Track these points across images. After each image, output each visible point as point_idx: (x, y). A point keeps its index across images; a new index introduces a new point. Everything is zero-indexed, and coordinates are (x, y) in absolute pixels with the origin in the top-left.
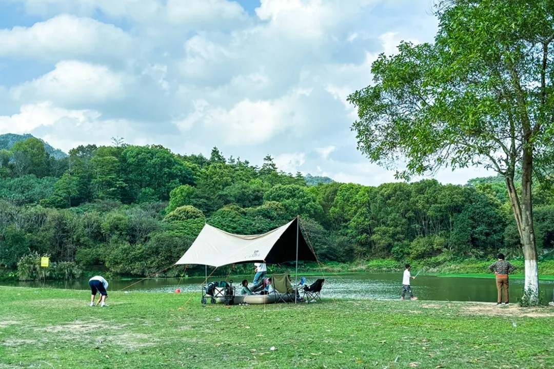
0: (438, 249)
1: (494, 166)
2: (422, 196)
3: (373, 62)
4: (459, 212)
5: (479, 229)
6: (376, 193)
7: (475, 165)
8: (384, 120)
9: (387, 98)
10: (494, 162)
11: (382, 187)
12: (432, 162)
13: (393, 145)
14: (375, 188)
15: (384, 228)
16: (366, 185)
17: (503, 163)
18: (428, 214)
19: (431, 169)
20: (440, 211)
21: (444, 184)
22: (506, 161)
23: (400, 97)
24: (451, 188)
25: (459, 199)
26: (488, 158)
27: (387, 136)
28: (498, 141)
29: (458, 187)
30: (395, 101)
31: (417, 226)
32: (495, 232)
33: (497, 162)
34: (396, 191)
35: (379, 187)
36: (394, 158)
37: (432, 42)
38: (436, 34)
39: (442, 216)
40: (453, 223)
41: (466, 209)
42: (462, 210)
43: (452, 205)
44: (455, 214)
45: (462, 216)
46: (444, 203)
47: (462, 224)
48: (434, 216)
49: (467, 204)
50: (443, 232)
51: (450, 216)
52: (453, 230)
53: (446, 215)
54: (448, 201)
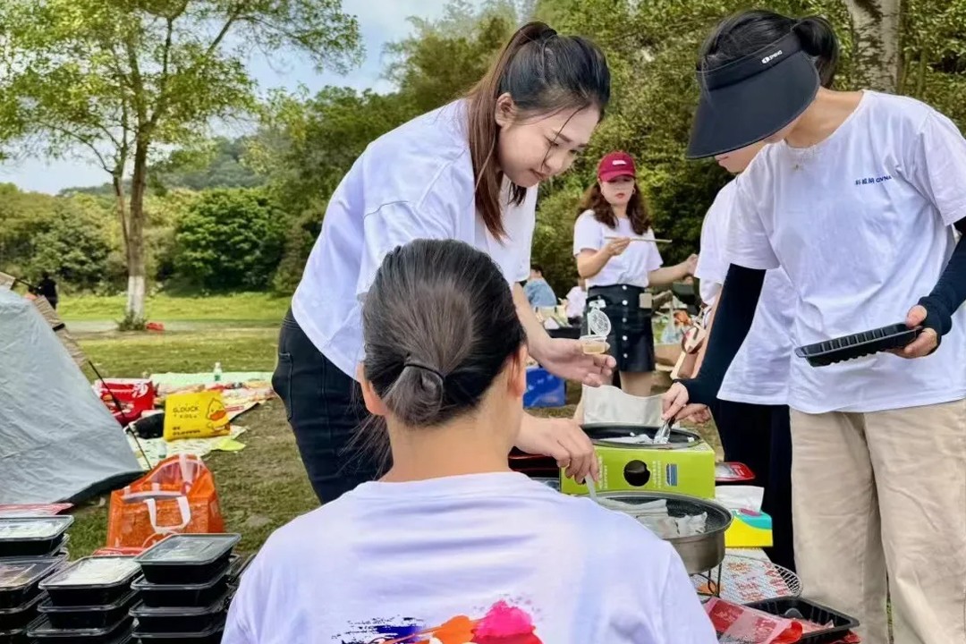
4: (46, 230)
5: (72, 255)
7: (75, 159)
10: (100, 157)
12: (17, 149)
17: (112, 160)
19: (15, 158)
20: (18, 229)
21: (26, 191)
22: (115, 158)
24: (36, 197)
25: (47, 215)
26: (93, 151)
28: (105, 128)
29: (45, 197)
32: (95, 260)
33: (102, 157)
39: (21, 235)
40: (35, 246)
41: (56, 228)
42: (50, 228)
43: (36, 220)
44: (40, 234)
45: (49, 237)
46: (24, 217)
47: (49, 249)
48: (8, 235)
49: (58, 221)
50: (19, 259)
51: (32, 235)
52: (34, 256)
53: (27, 235)
54: (31, 216)
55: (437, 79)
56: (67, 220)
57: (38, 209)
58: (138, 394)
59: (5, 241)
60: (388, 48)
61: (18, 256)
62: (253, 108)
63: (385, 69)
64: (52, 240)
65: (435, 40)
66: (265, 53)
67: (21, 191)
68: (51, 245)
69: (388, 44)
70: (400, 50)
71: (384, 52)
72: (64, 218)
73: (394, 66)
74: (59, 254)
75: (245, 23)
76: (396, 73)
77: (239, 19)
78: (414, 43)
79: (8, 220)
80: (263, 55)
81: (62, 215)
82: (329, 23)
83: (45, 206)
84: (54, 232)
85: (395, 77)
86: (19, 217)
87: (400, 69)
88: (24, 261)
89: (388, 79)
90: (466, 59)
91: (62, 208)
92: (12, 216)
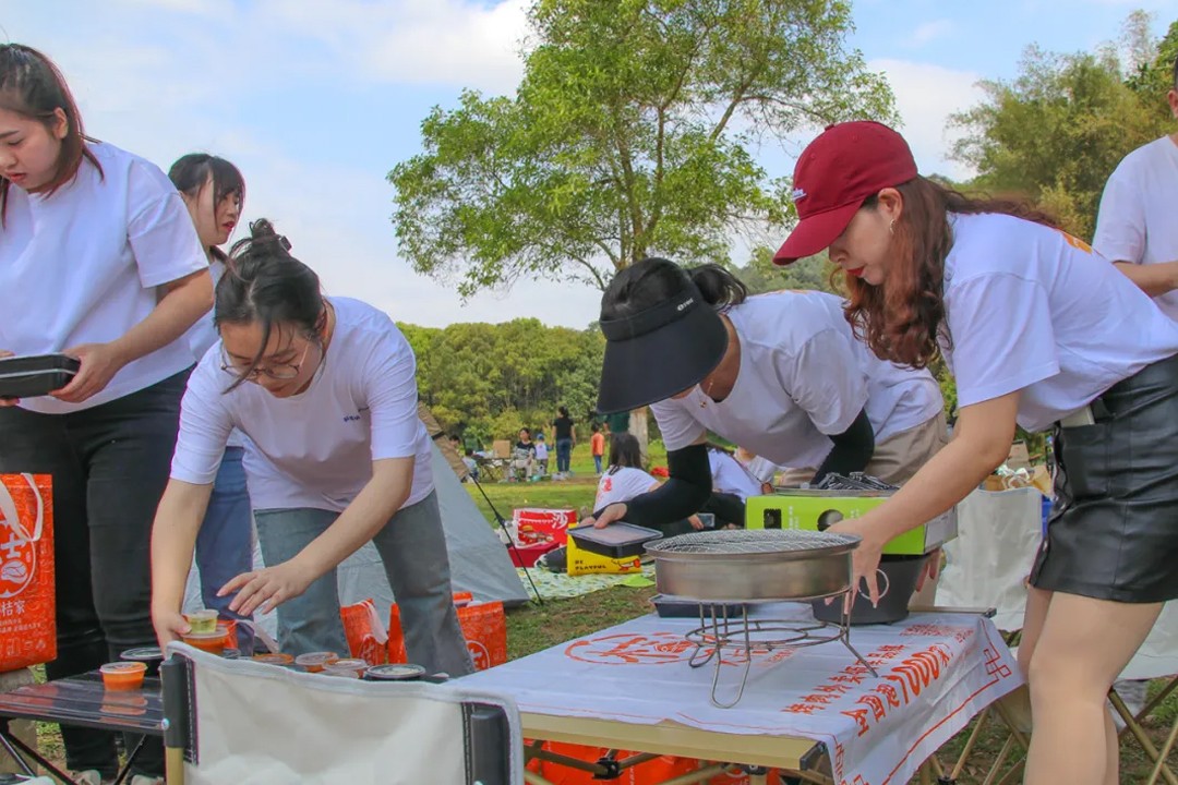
0: (536, 430)
1: (595, 281)
2: (514, 345)
3: (424, 118)
4: (572, 370)
6: (442, 339)
8: (437, 209)
9: (444, 173)
10: (598, 277)
11: (451, 330)
13: (452, 248)
14: (440, 330)
15: (451, 394)
16: (426, 325)
18: (523, 373)
20: (542, 369)
21: (550, 326)
23: (463, 172)
24: (561, 333)
25: (573, 352)
27: (442, 234)
28: (598, 241)
29: (570, 332)
30: (456, 179)
31: (504, 392)
33: (601, 277)
34: (472, 336)
35: (447, 329)
36: (453, 268)
37: (514, 97)
38: (518, 84)
39: (545, 376)
40: (561, 388)
41: (583, 367)
42: (576, 367)
43: (561, 358)
44: (566, 373)
45: (576, 377)
46: (549, 356)
47: (575, 390)
48: (532, 377)
49: (585, 359)
50: (545, 403)
51: (557, 376)
52: (561, 400)
53: (551, 376)
54: (555, 353)
55: (1020, 153)
56: (594, 358)
57: (562, 346)
58: (558, 525)
59: (530, 384)
60: (953, 120)
61: (544, 400)
62: (758, 203)
63: (952, 147)
64: (578, 380)
65: (1016, 104)
66: (779, 136)
67: (545, 326)
68: (577, 386)
69: (953, 116)
70: (969, 122)
71: (947, 127)
72: (590, 355)
73: (962, 143)
74: (586, 397)
75: (754, 103)
76: (966, 151)
77: (745, 99)
78: (988, 111)
79: (531, 360)
80: (777, 138)
81: (589, 352)
82: (853, 89)
83: (570, 342)
84: (580, 372)
85: (963, 156)
86: (542, 356)
87: (971, 145)
88: (549, 406)
89: (956, 159)
90: (1059, 123)
91: (588, 344)
92: (537, 355)
